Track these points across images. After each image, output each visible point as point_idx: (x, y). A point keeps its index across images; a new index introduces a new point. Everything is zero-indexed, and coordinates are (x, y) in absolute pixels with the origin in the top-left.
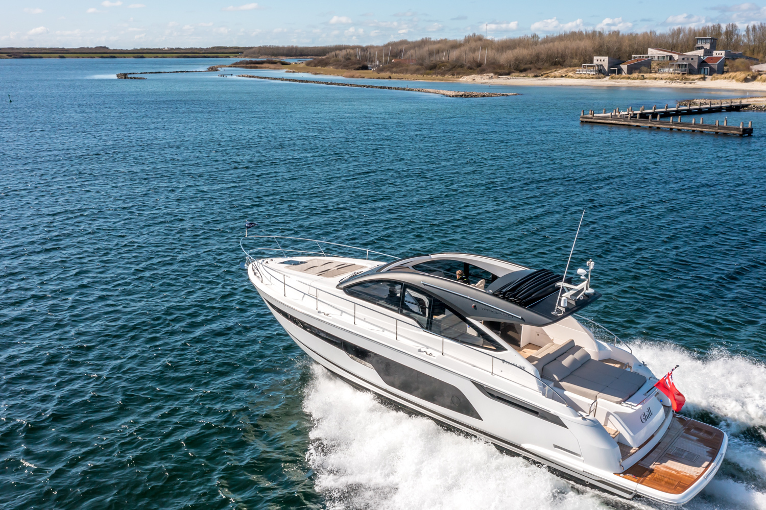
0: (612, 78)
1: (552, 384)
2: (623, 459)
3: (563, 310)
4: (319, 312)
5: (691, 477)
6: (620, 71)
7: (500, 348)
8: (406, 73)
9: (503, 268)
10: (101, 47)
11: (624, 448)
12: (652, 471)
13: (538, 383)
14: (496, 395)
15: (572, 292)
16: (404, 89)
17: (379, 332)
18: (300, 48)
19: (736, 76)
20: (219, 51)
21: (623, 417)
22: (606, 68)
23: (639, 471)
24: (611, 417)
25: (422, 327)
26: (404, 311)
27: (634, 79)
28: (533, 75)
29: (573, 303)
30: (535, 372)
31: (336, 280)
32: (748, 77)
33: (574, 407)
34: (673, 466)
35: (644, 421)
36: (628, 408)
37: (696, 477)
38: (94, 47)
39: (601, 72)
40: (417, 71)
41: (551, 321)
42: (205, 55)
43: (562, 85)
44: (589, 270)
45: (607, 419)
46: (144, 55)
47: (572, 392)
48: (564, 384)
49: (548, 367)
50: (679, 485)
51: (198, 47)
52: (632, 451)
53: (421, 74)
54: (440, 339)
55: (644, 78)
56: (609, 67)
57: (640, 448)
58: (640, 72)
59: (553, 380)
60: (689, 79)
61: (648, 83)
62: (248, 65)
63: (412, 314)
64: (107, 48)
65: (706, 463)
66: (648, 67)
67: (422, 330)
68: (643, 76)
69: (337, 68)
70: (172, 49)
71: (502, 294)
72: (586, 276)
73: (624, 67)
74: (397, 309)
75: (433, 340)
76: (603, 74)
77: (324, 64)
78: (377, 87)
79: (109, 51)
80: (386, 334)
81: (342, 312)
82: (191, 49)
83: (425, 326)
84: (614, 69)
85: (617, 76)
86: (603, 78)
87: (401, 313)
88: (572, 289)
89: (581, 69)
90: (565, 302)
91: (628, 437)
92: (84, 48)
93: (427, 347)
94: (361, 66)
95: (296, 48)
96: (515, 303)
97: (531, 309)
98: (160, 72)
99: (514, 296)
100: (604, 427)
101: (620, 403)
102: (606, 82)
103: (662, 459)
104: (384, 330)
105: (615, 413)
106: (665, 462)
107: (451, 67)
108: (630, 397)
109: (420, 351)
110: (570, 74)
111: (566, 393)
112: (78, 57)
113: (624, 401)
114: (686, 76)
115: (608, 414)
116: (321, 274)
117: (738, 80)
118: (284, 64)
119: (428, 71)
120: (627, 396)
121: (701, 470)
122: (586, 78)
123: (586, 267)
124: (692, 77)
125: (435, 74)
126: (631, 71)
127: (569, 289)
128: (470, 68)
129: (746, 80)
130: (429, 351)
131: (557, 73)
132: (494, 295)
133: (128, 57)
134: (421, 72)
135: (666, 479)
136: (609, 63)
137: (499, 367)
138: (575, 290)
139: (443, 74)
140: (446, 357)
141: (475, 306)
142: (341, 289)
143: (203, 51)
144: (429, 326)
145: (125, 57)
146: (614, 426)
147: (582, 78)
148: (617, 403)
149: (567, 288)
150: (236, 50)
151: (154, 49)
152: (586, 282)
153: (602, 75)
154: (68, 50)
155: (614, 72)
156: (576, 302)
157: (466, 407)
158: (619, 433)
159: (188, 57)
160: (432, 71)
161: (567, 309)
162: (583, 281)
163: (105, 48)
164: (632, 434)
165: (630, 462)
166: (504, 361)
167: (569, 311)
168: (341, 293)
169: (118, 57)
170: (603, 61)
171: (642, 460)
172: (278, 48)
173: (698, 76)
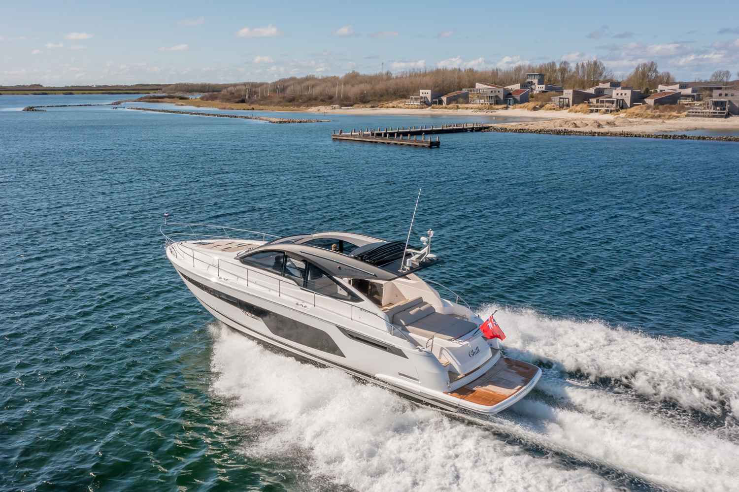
0: (433, 108)
1: (400, 328)
2: (451, 382)
3: (408, 269)
4: (220, 278)
5: (504, 395)
6: (441, 102)
7: (358, 299)
8: (271, 105)
9: (363, 241)
10: (35, 85)
11: (452, 375)
12: (474, 391)
13: (387, 325)
14: (355, 336)
15: (417, 256)
16: (245, 118)
17: (266, 291)
18: (212, 85)
19: (528, 106)
20: (140, 88)
21: (452, 350)
22: (430, 100)
23: (463, 391)
24: (444, 351)
25: (299, 285)
26: (286, 275)
27: (450, 109)
28: (370, 105)
29: (418, 264)
30: (385, 317)
31: (235, 254)
32: (537, 106)
33: (415, 343)
34: (491, 388)
35: (471, 356)
36: (457, 344)
37: (508, 396)
38: (29, 85)
39: (426, 104)
40: (279, 103)
41: (397, 276)
42: (128, 91)
43: (387, 114)
44: (430, 238)
45: (441, 353)
46: (73, 92)
47: (416, 333)
48: (409, 328)
49: (397, 315)
50: (492, 400)
51: (123, 85)
52: (459, 377)
53: (282, 106)
54: (313, 294)
55: (458, 108)
56: (432, 99)
57: (466, 375)
58: (457, 103)
59: (401, 325)
60: (494, 109)
61: (460, 112)
62: (151, 100)
63: (292, 277)
64: (41, 86)
65: (519, 386)
66: (465, 99)
67: (299, 287)
68: (458, 106)
69: (222, 102)
70: (100, 86)
71: (361, 257)
72: (427, 242)
73: (444, 99)
74: (280, 273)
75: (308, 296)
76: (427, 104)
77: (213, 98)
78: (226, 116)
79: (42, 88)
80: (272, 293)
81: (238, 277)
82: (117, 86)
83: (302, 284)
84: (436, 100)
85: (438, 106)
86: (425, 108)
87: (284, 276)
88: (417, 253)
89: (409, 100)
90: (409, 263)
91: (457, 367)
92: (20, 86)
93: (303, 302)
94: (240, 99)
95: (209, 85)
96: (370, 263)
97: (382, 268)
98: (65, 106)
99: (369, 258)
100: (439, 359)
101: (450, 340)
102: (428, 111)
103: (483, 384)
104: (270, 289)
105: (447, 348)
106: (486, 386)
107: (306, 100)
108: (460, 337)
109: (297, 304)
110: (401, 105)
111: (410, 334)
112: (13, 94)
113: (456, 339)
114: (493, 106)
115: (442, 349)
116: (224, 250)
117: (528, 109)
118: (182, 98)
119: (288, 103)
120: (458, 336)
121: (513, 391)
122: (412, 108)
123: (427, 236)
124: (497, 107)
125: (292, 106)
126: (449, 102)
127: (415, 254)
128: (323, 101)
129: (535, 109)
130: (304, 304)
131: (391, 105)
132: (355, 258)
133: (58, 94)
134: (281, 104)
135: (484, 397)
136: (432, 95)
137: (357, 315)
138: (419, 254)
139: (299, 106)
140: (316, 308)
141: (340, 268)
142: (238, 259)
143: (126, 88)
144: (305, 285)
145: (55, 94)
146: (446, 359)
147: (408, 108)
148: (449, 340)
149: (414, 253)
150: (156, 87)
151: (83, 86)
152: (427, 248)
153: (426, 106)
154: (5, 87)
155: (435, 103)
156: (420, 264)
157: (334, 349)
158: (450, 364)
159: (112, 94)
160: (291, 103)
161: (411, 268)
162: (426, 246)
163: (39, 85)
164: (460, 364)
165: (457, 385)
166: (361, 309)
167: (413, 270)
168: (238, 262)
169: (49, 94)
170: (427, 93)
171: (468, 384)
172: (192, 85)
173: (502, 106)
